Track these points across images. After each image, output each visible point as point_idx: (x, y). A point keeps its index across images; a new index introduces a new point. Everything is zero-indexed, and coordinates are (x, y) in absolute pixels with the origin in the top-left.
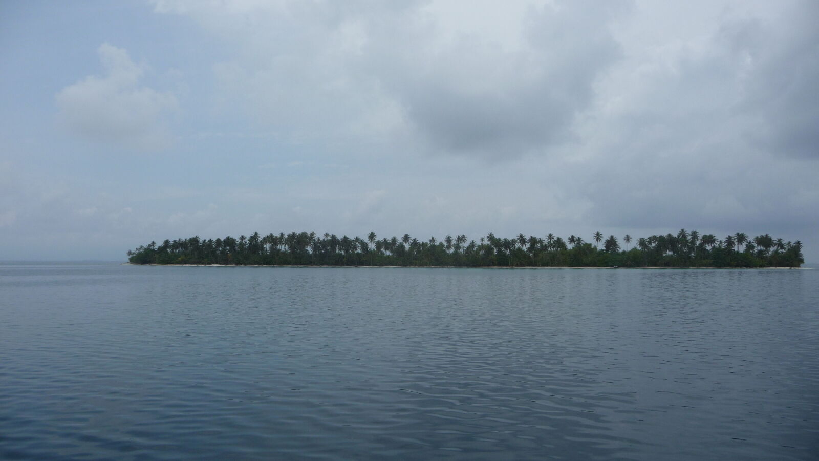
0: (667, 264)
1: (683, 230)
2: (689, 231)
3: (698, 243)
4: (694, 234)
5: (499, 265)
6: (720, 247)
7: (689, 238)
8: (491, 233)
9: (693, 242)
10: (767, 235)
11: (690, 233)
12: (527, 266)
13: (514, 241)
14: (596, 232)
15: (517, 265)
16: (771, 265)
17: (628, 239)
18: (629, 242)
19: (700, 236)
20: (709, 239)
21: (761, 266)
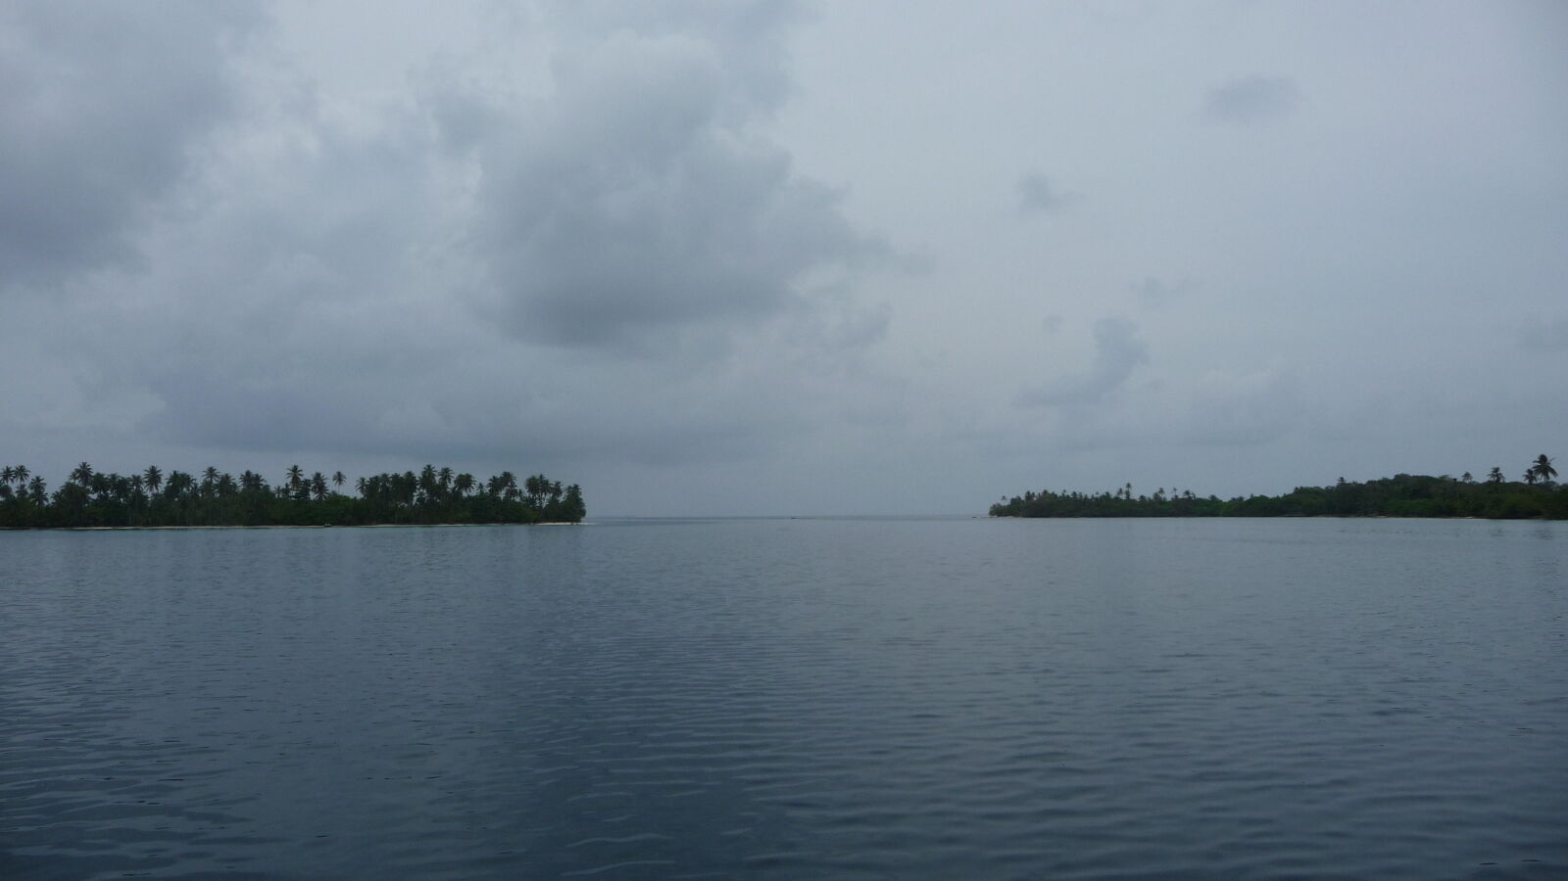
0: (407, 519)
1: (429, 466)
2: (438, 468)
3: (451, 485)
4: (446, 473)
5: (107, 523)
6: (482, 492)
7: (438, 479)
8: (84, 464)
9: (443, 485)
10: (541, 476)
11: (439, 470)
12: (164, 525)
13: (137, 480)
14: (291, 466)
15: (147, 524)
16: (548, 519)
17: (339, 478)
18: (340, 483)
19: (454, 476)
20: (465, 481)
21: (536, 521)
